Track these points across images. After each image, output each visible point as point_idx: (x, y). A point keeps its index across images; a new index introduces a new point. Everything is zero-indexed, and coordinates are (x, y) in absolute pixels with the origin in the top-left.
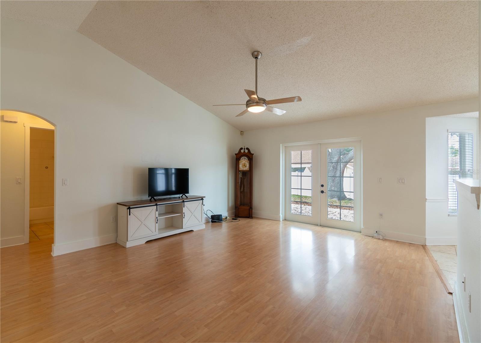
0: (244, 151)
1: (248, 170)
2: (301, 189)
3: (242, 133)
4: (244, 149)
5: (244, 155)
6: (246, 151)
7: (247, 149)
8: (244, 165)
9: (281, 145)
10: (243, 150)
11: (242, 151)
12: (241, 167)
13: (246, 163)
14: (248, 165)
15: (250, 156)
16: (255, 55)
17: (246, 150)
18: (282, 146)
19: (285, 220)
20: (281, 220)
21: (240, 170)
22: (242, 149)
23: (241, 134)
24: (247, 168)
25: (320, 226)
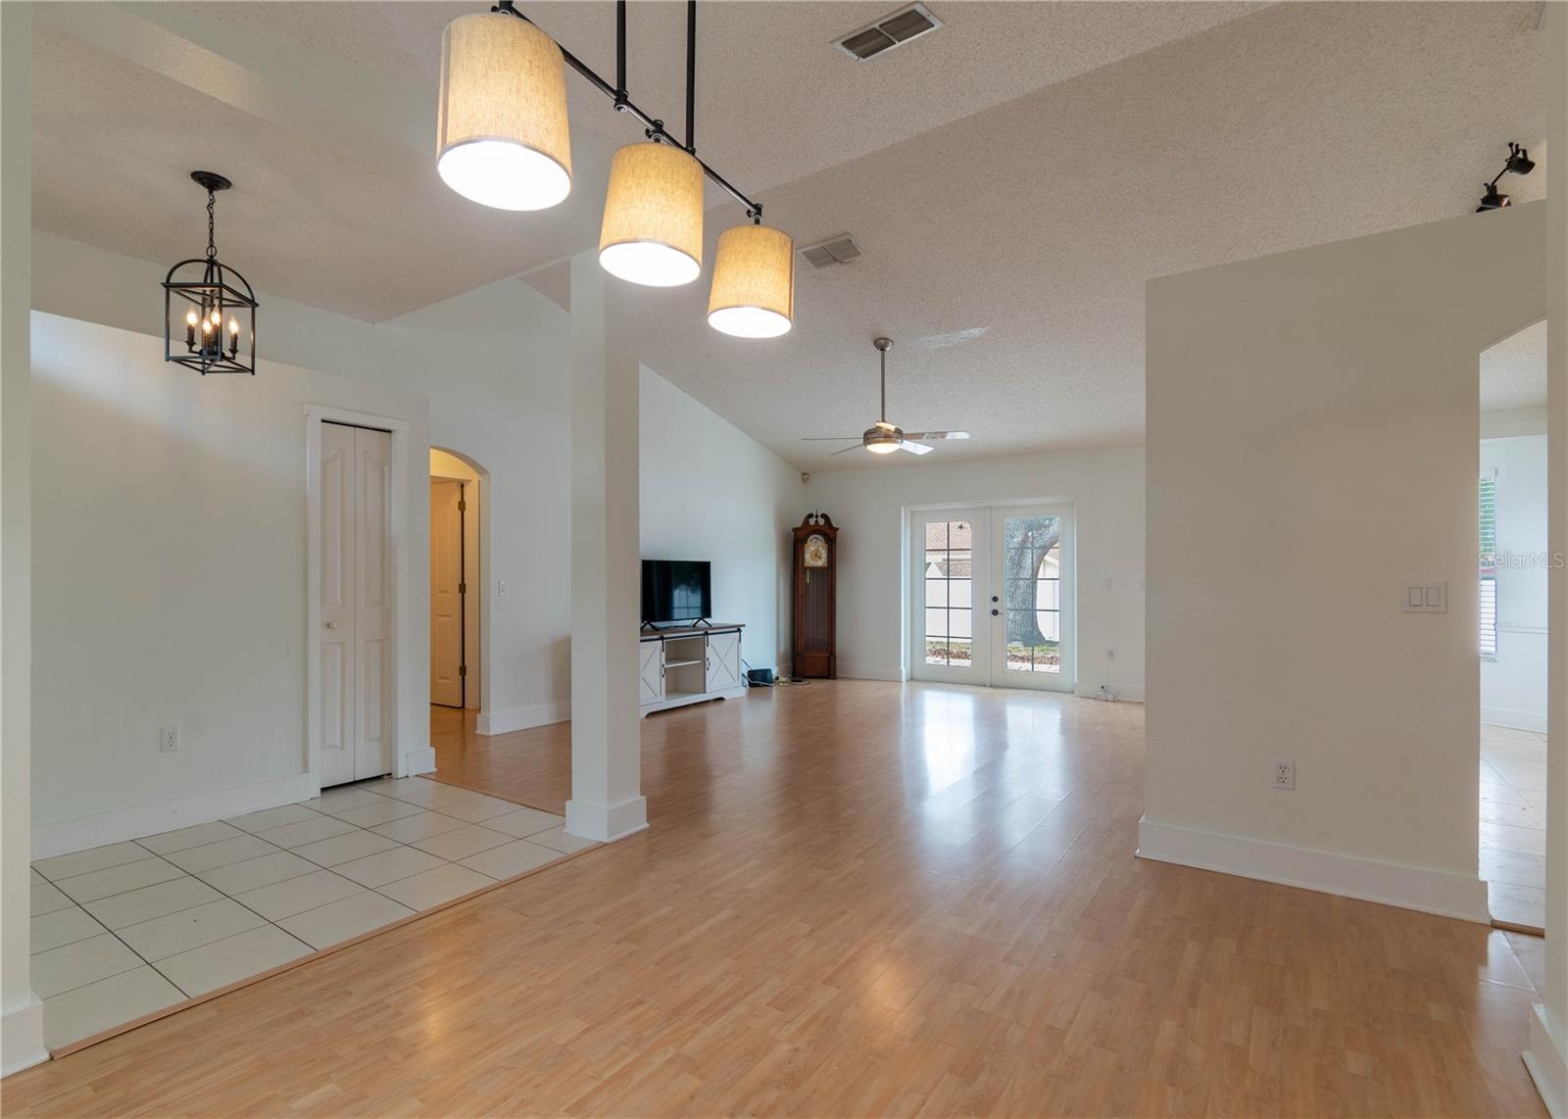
0: (817, 521)
1: (826, 565)
2: (948, 608)
3: (805, 476)
4: (817, 517)
5: (816, 530)
6: (822, 522)
7: (824, 516)
8: (817, 556)
9: (903, 508)
10: (814, 519)
11: (812, 521)
12: (810, 560)
13: (820, 548)
14: (824, 553)
15: (829, 533)
16: (881, 345)
17: (819, 519)
18: (905, 509)
19: (912, 679)
20: (904, 679)
21: (806, 565)
22: (810, 516)
23: (803, 480)
24: (821, 563)
25: (991, 686)
